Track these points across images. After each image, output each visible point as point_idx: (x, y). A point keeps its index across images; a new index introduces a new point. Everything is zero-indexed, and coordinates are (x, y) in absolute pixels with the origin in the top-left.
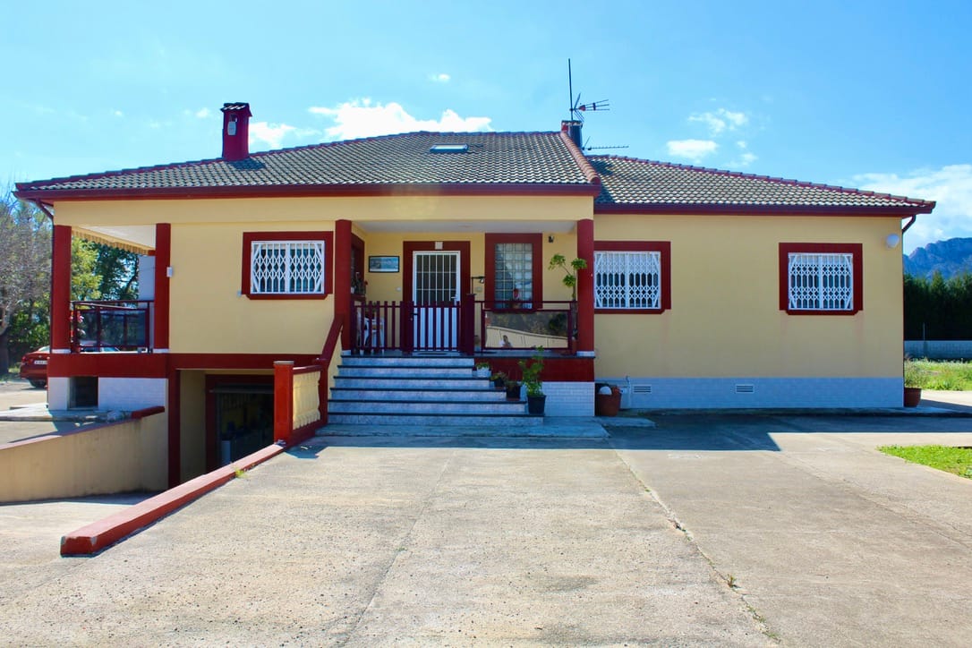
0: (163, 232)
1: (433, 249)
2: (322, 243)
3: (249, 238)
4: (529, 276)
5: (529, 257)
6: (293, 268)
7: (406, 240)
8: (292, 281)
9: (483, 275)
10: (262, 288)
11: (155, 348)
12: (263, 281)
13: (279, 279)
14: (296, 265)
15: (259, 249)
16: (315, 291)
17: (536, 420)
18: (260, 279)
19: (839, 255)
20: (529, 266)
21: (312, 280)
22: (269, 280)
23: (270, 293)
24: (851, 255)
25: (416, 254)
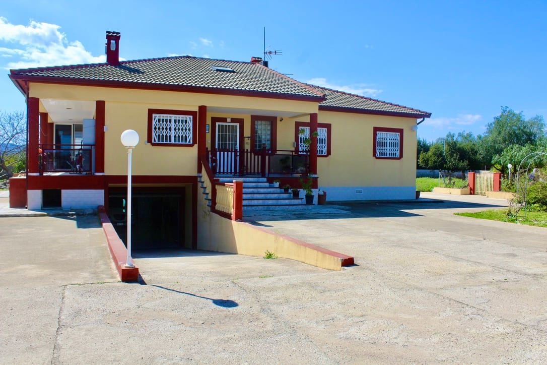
0: (100, 106)
1: (226, 122)
2: (191, 117)
3: (151, 112)
4: (269, 137)
5: (269, 128)
6: (175, 129)
7: (213, 116)
8: (175, 136)
9: (250, 136)
10: (159, 140)
11: (96, 172)
12: (159, 135)
13: (168, 135)
14: (177, 128)
15: (157, 119)
16: (187, 143)
17: (310, 207)
18: (157, 135)
19: (395, 133)
20: (269, 132)
21: (186, 136)
22: (163, 135)
23: (164, 143)
24: (399, 134)
25: (217, 124)
